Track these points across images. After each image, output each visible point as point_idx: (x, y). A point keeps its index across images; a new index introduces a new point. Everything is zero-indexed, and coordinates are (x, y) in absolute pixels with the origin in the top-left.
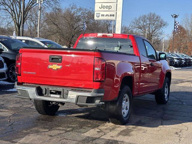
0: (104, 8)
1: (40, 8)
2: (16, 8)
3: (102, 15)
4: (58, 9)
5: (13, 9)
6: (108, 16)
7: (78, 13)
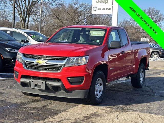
0: (101, 2)
1: (41, 3)
2: (22, 4)
3: (99, 9)
4: (61, 5)
5: (19, 4)
6: (105, 10)
7: (80, 8)
